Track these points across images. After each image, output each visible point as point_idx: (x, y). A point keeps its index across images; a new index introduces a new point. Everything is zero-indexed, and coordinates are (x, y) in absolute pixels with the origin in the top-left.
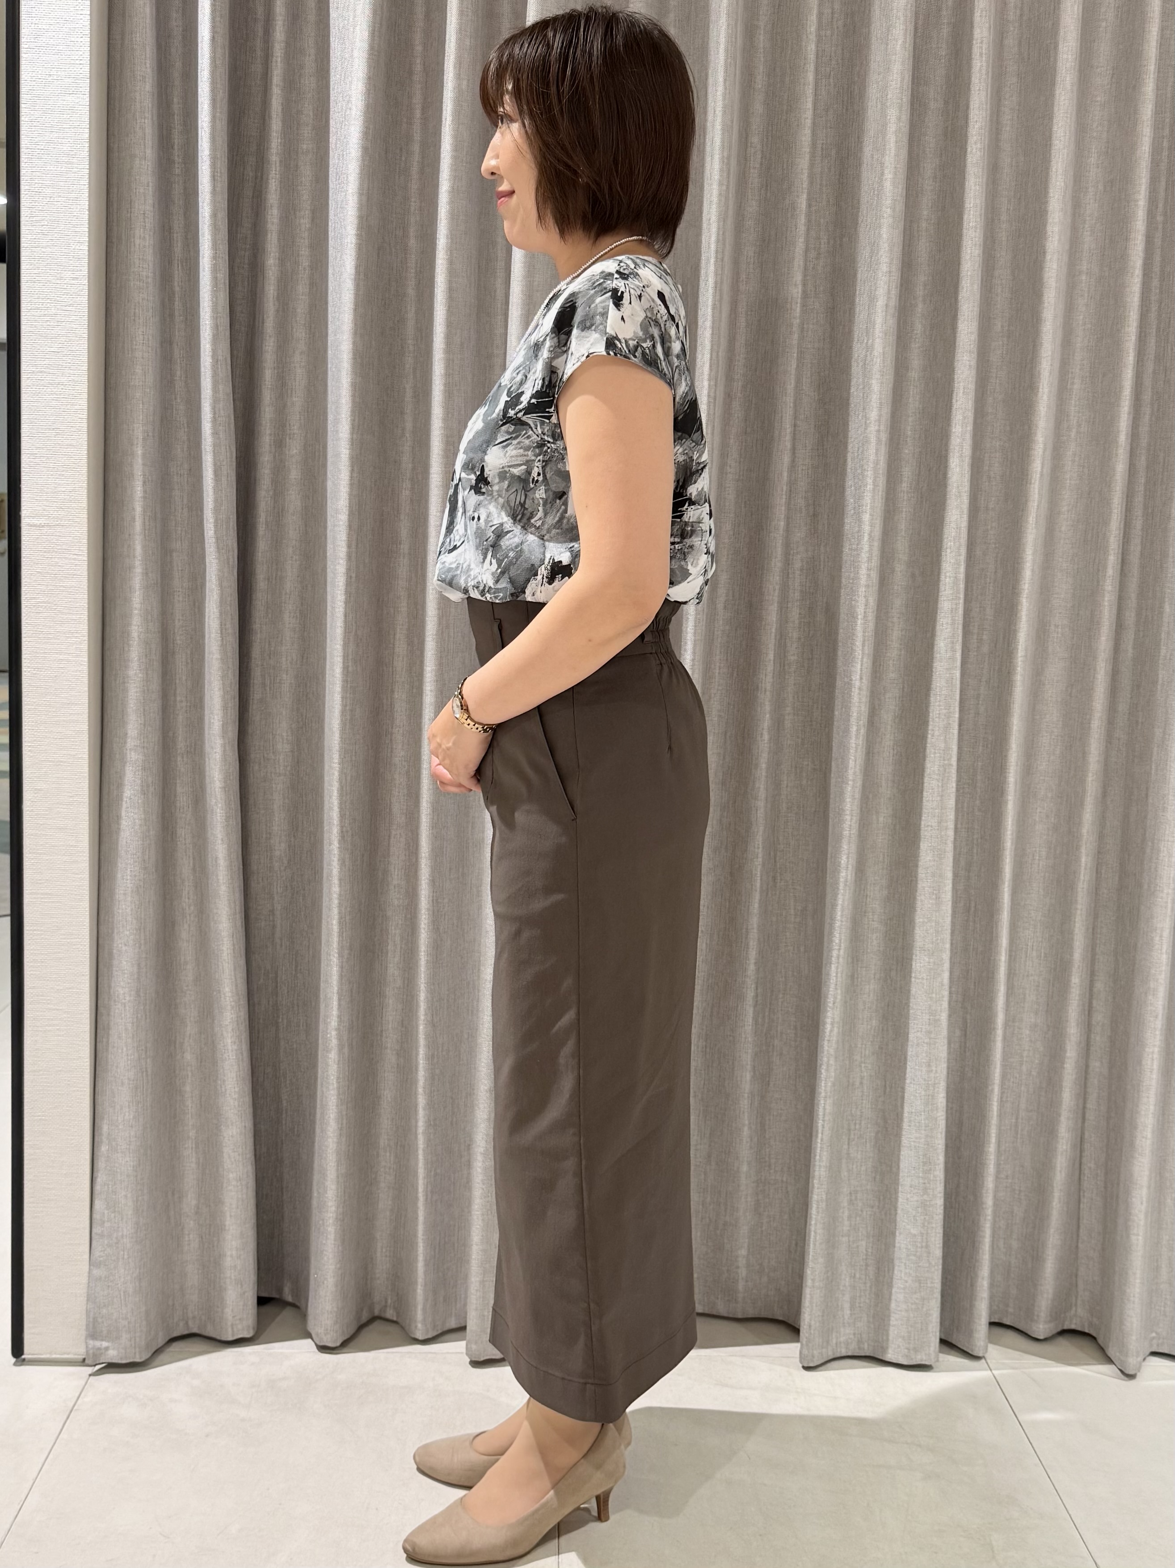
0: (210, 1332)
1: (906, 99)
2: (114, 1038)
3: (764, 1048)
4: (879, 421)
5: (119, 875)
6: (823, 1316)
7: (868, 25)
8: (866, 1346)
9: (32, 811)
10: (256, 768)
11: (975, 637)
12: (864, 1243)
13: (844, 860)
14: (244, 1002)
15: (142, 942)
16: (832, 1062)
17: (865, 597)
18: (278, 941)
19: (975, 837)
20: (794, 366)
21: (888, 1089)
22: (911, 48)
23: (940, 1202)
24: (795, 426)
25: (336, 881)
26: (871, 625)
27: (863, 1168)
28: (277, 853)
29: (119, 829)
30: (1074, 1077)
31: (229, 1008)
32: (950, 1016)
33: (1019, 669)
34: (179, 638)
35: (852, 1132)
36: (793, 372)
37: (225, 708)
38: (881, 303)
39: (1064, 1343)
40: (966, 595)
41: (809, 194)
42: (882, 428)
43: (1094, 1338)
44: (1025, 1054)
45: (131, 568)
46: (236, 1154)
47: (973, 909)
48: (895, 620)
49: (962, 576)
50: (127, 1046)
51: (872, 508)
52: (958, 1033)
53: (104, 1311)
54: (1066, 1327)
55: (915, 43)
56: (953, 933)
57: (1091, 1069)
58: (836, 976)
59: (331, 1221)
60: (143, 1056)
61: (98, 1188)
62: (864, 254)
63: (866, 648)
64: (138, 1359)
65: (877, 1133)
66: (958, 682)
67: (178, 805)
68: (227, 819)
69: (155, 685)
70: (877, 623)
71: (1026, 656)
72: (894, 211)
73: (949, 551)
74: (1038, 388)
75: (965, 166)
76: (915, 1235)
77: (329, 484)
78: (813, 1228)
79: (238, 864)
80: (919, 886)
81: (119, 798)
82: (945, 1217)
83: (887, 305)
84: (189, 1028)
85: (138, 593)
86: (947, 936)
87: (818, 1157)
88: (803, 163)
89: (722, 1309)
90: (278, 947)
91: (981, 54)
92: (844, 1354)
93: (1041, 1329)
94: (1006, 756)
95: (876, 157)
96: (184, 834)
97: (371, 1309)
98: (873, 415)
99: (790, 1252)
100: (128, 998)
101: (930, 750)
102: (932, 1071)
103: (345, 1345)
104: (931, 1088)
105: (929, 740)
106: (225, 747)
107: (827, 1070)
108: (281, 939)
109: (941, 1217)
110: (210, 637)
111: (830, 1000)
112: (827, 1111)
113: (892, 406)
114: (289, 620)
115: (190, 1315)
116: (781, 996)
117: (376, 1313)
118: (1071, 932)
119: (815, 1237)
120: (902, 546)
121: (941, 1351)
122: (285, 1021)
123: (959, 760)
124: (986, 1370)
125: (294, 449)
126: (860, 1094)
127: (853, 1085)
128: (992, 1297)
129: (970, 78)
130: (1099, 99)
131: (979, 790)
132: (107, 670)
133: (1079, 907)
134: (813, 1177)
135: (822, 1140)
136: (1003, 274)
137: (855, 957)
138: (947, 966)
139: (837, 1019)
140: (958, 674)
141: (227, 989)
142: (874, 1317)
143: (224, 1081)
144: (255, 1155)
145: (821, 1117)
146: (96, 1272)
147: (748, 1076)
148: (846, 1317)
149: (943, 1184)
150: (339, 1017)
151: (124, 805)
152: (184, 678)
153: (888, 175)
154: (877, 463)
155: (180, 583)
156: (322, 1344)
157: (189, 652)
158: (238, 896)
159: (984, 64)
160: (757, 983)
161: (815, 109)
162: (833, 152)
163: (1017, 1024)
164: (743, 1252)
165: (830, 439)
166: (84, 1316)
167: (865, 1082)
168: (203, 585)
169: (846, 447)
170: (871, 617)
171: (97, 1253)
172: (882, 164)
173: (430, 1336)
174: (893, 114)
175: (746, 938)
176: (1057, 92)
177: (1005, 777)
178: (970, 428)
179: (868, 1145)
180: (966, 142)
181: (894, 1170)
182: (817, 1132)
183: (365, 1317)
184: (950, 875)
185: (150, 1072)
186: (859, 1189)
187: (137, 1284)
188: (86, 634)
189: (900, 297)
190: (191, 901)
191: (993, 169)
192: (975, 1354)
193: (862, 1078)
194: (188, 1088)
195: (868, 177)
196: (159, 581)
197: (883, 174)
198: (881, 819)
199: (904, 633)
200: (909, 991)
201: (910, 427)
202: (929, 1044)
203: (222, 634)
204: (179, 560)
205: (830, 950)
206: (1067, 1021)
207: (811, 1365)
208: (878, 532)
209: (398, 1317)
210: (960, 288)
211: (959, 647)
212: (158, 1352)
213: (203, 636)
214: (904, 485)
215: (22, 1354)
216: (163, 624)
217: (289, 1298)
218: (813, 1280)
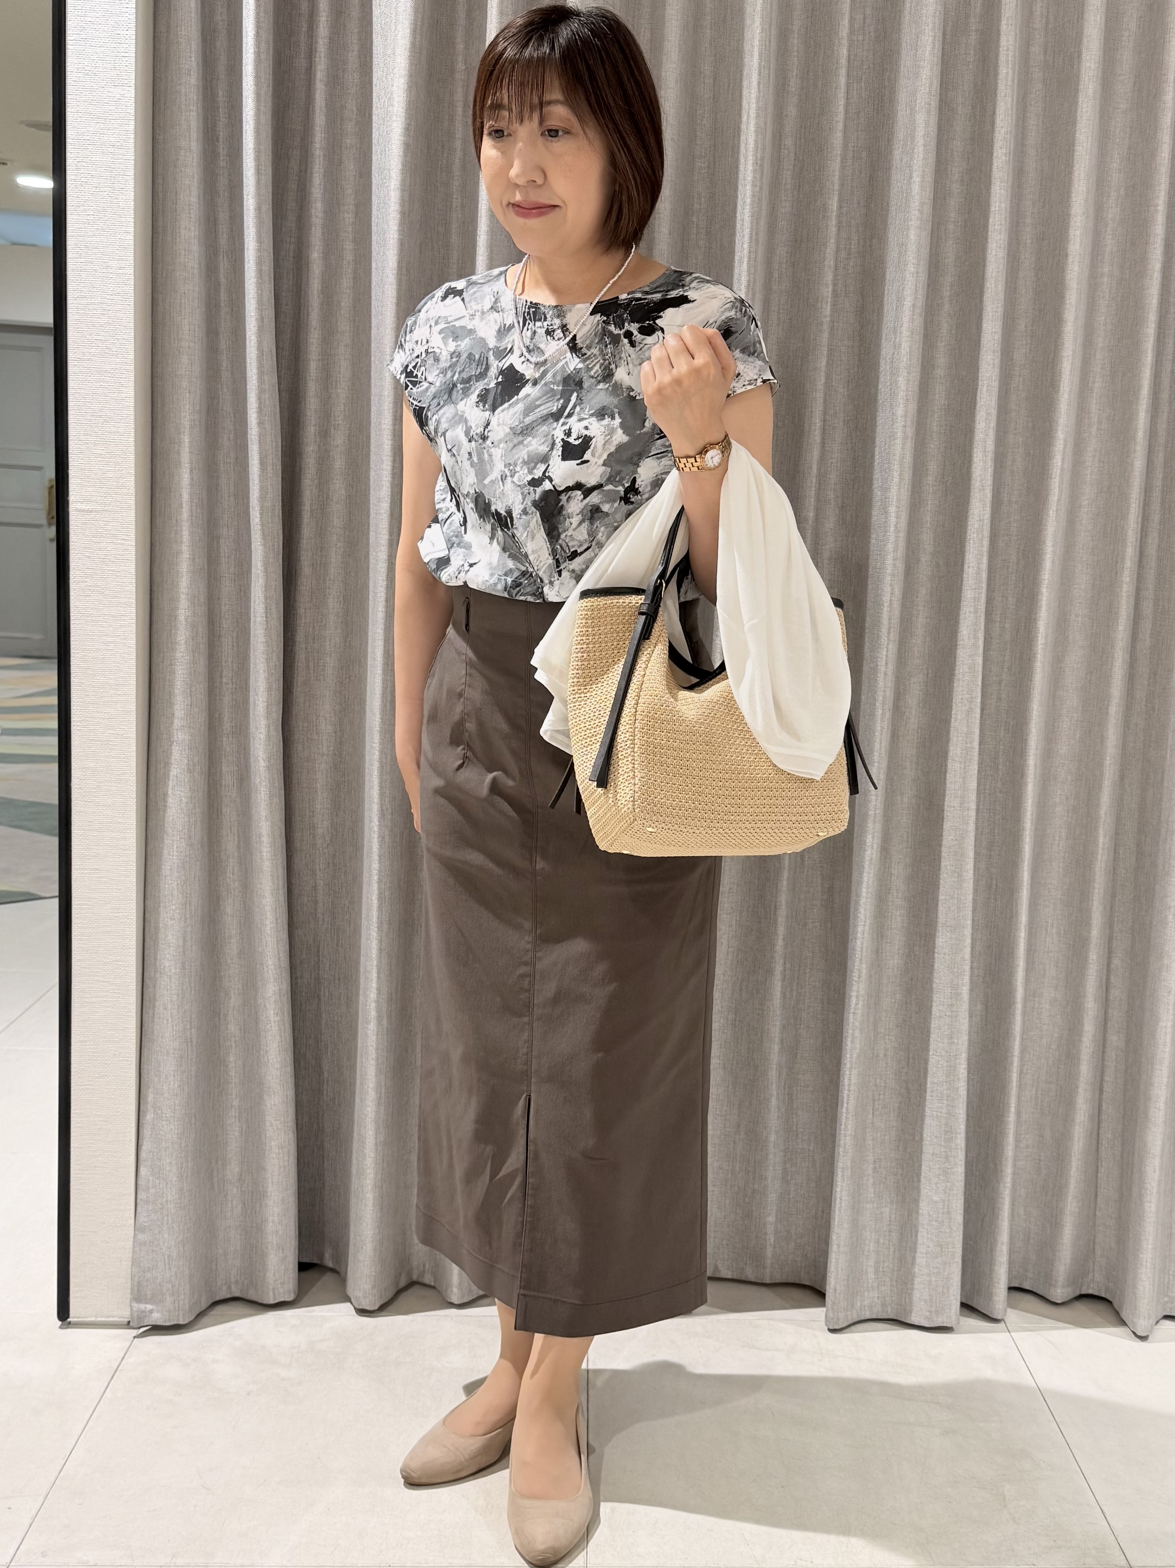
0: (252, 1295)
1: (935, 103)
2: (159, 1009)
3: (792, 1021)
4: (905, 416)
5: (165, 852)
6: (848, 1280)
7: (899, 31)
8: (889, 1309)
9: (81, 788)
10: (300, 748)
11: (997, 625)
12: (888, 1210)
13: (869, 839)
14: (286, 975)
15: (188, 916)
16: (857, 1033)
17: (891, 585)
18: (320, 916)
19: (998, 817)
20: (824, 364)
21: (911, 1061)
22: (940, 54)
23: (960, 1169)
24: (825, 420)
25: (375, 857)
26: (897, 613)
27: (887, 1137)
28: (320, 831)
29: (165, 806)
30: (1092, 1050)
31: (272, 980)
32: (971, 990)
33: (1039, 656)
34: (226, 624)
35: (876, 1103)
36: (823, 369)
37: (269, 689)
38: (908, 302)
39: (1082, 1308)
40: (989, 585)
41: (840, 195)
42: (909, 423)
43: (1110, 1302)
44: (1045, 1027)
45: (179, 553)
46: (278, 1122)
47: (994, 887)
48: (920, 608)
49: (984, 566)
50: (172, 1017)
51: (899, 500)
52: (979, 1007)
53: (148, 1275)
54: (1083, 1292)
55: (943, 48)
56: (974, 910)
57: (1108, 1042)
58: (862, 951)
59: (370, 1187)
60: (188, 1027)
61: (143, 1155)
62: (892, 255)
63: (892, 634)
64: (182, 1323)
65: (900, 1103)
66: (981, 669)
67: (223, 783)
68: (271, 797)
69: (202, 666)
70: (902, 611)
71: (1046, 644)
72: (921, 212)
73: (971, 541)
74: (1059, 387)
75: (991, 170)
76: (936, 1202)
77: (372, 474)
78: (838, 1196)
79: (281, 842)
80: (942, 864)
81: (166, 776)
82: (966, 1184)
83: (914, 306)
84: (232, 1000)
85: (184, 578)
86: (968, 912)
87: (843, 1127)
88: (835, 166)
89: (750, 1275)
90: (320, 922)
91: (1007, 62)
92: (867, 1317)
93: (1059, 1293)
94: (1026, 740)
95: (904, 160)
96: (229, 813)
97: (409, 1273)
98: (900, 411)
99: (816, 1218)
100: (173, 971)
101: (953, 734)
102: (953, 1043)
103: (383, 1309)
104: (953, 1059)
105: (952, 724)
106: (269, 727)
107: (852, 1042)
108: (323, 915)
109: (962, 1184)
110: (255, 622)
111: (855, 974)
112: (853, 1081)
113: (919, 403)
114: (333, 605)
115: (233, 1280)
116: (808, 971)
117: (415, 1278)
118: (1089, 910)
119: (841, 1203)
120: (927, 538)
121: (961, 1315)
122: (327, 994)
123: (980, 744)
124: (1004, 1332)
125: (339, 439)
126: (884, 1066)
127: (878, 1056)
128: (1011, 1263)
129: (996, 84)
130: (1121, 106)
131: (1000, 773)
132: (155, 652)
133: (1097, 886)
134: (839, 1145)
135: (847, 1109)
136: (1026, 274)
137: (880, 932)
138: (968, 941)
139: (862, 992)
140: (980, 660)
141: (270, 963)
142: (897, 1281)
143: (267, 1051)
144: (297, 1124)
145: (846, 1087)
146: (140, 1236)
147: (776, 1048)
148: (870, 1281)
149: (963, 1153)
150: (379, 989)
151: (171, 784)
152: (230, 660)
153: (916, 179)
154: (903, 458)
155: (227, 568)
156: (360, 1307)
157: (235, 635)
158: (281, 872)
159: (1010, 71)
160: (785, 958)
161: (846, 112)
162: (864, 154)
163: (1037, 999)
164: (771, 1219)
165: (858, 433)
166: (129, 1281)
167: (889, 1053)
168: (249, 571)
169: (874, 442)
170: (897, 605)
171: (142, 1219)
172: (910, 167)
173: (465, 1300)
174: (921, 119)
175: (775, 914)
176: (1080, 100)
177: (1025, 761)
178: (993, 424)
179: (892, 1115)
180: (992, 146)
181: (917, 1138)
182: (843, 1102)
183: (403, 1283)
184: (971, 854)
185: (194, 1043)
186: (883, 1157)
187: (181, 1248)
188: (135, 618)
189: (927, 297)
190: (236, 877)
191: (1018, 174)
192: (994, 1317)
193: (886, 1050)
194: (232, 1059)
195: (897, 179)
196: (206, 567)
197: (911, 177)
198: (906, 800)
199: (928, 620)
200: (933, 966)
201: (936, 423)
202: (951, 1016)
203: (266, 617)
204: (226, 547)
205: (855, 926)
206: (1085, 996)
207: (837, 1327)
208: (903, 524)
209: (435, 1282)
210: (985, 290)
211: (981, 636)
212: (201, 1315)
213: (249, 620)
214: (930, 478)
215: (68, 1317)
216: (209, 609)
217: (330, 1264)
218: (838, 1245)
